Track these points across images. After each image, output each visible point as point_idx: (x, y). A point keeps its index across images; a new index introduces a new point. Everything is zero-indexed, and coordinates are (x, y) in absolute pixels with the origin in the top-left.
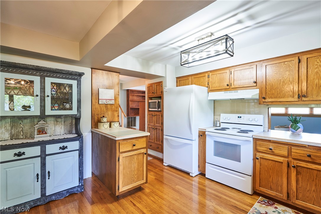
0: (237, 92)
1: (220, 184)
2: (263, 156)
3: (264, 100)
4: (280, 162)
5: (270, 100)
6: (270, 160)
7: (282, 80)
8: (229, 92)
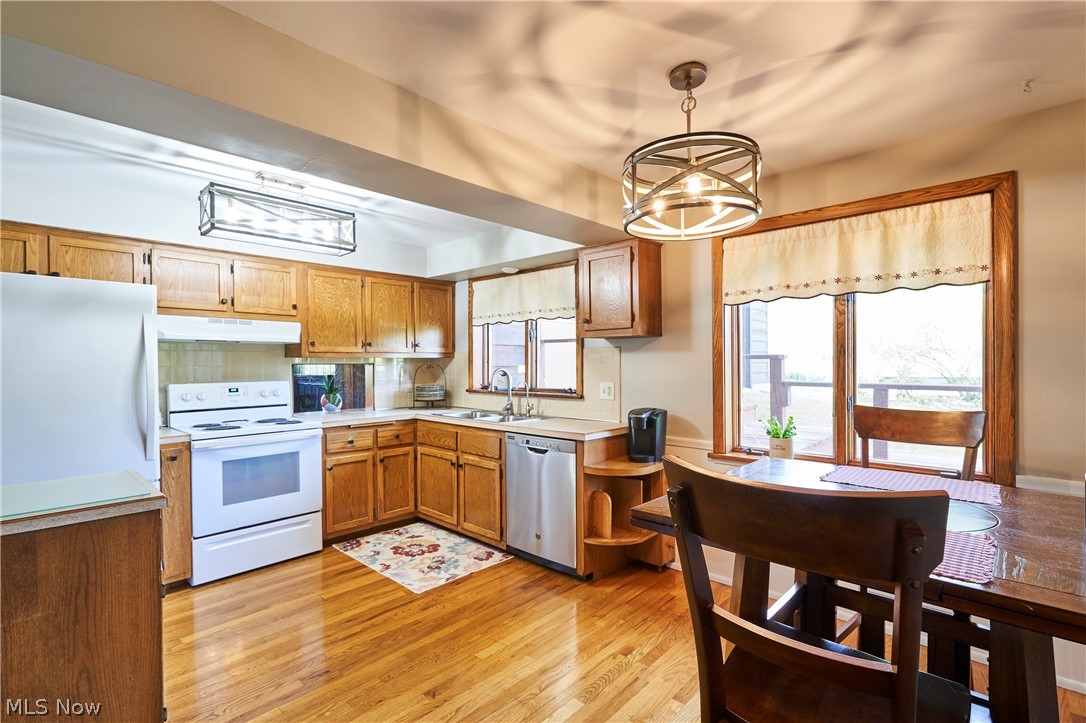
0: (250, 324)
1: (248, 575)
2: (338, 460)
3: (311, 349)
4: (362, 461)
5: (322, 349)
6: (348, 463)
7: (340, 313)
8: (226, 322)
